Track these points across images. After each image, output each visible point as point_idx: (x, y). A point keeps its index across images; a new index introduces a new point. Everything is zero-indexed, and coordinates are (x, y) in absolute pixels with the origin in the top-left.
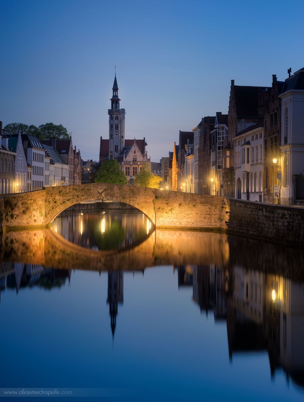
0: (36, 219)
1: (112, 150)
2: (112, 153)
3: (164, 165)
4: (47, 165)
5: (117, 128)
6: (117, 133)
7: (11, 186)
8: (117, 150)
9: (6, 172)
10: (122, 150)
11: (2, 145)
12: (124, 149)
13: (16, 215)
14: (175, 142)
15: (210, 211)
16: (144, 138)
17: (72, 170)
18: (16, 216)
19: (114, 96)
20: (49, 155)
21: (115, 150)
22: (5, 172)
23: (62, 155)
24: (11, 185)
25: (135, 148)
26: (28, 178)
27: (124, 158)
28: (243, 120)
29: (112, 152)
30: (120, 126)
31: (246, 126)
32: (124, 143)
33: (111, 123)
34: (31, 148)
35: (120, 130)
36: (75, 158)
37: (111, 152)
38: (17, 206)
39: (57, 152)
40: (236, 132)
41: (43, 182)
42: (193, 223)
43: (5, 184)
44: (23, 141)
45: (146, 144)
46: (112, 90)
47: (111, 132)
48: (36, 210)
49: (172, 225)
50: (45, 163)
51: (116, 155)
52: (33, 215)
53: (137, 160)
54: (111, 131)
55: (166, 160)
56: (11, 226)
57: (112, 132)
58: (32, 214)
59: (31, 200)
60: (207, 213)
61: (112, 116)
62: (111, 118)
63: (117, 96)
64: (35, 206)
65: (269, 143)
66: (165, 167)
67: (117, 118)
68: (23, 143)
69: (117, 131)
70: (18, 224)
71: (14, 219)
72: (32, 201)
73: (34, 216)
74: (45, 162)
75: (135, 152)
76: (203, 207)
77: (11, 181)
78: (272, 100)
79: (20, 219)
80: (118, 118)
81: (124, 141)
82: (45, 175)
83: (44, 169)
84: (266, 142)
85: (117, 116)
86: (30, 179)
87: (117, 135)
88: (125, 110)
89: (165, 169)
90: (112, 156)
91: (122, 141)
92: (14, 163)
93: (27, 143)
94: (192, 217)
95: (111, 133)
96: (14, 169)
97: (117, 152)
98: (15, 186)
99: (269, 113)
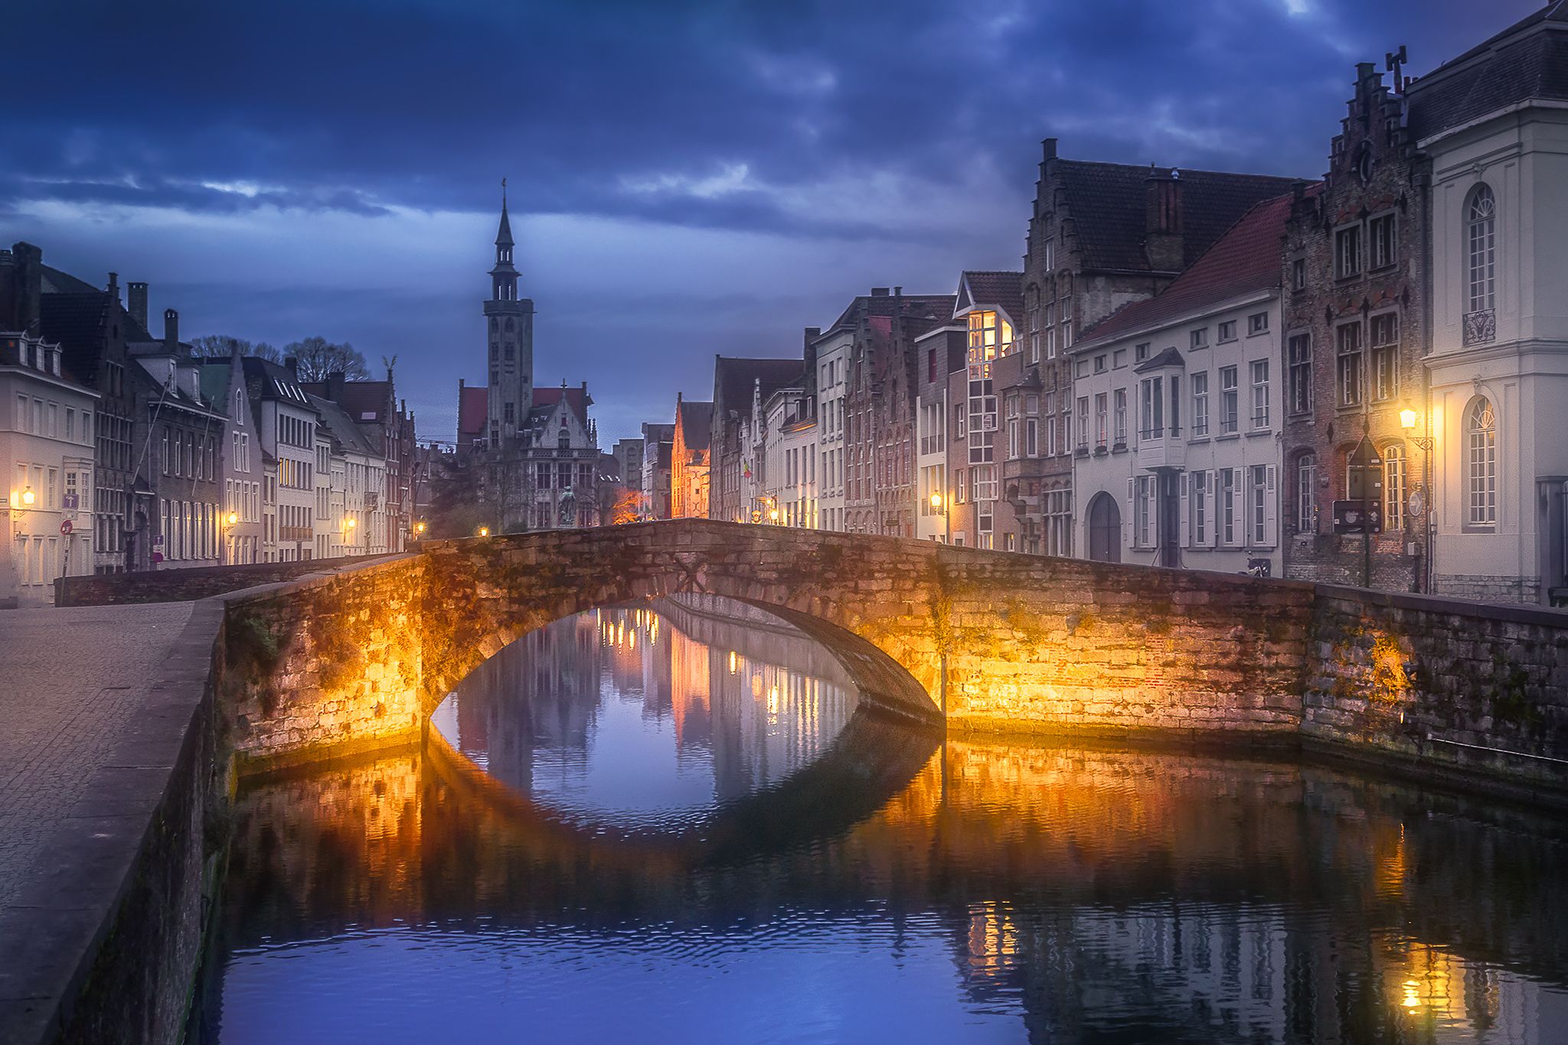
0: (382, 701)
1: (498, 417)
2: (497, 425)
3: (625, 459)
4: (323, 456)
5: (509, 351)
6: (511, 369)
7: (210, 523)
8: (512, 416)
9: (193, 476)
10: (524, 417)
11: (178, 388)
12: (532, 413)
13: (284, 692)
14: (680, 394)
15: (1240, 653)
16: (584, 384)
17: (394, 472)
18: (287, 696)
19: (499, 263)
20: (328, 425)
21: (506, 416)
22: (190, 476)
23: (364, 427)
24: (211, 519)
25: (563, 409)
26: (266, 499)
27: (534, 439)
28: (1100, 282)
29: (495, 422)
30: (517, 347)
31: (1110, 302)
32: (531, 397)
33: (493, 341)
34: (273, 403)
35: (518, 360)
36: (403, 436)
37: (493, 421)
38: (295, 644)
39: (347, 417)
40: (1077, 325)
41: (310, 509)
42: (1149, 708)
43: (189, 518)
44: (246, 377)
45: (589, 401)
46: (496, 246)
47: (493, 366)
48: (382, 657)
49: (1034, 715)
50: (315, 449)
51: (507, 429)
52: (368, 686)
53: (571, 446)
54: (493, 363)
55: (631, 446)
56: (264, 753)
57: (497, 366)
58: (362, 677)
59: (359, 607)
60: (1224, 662)
61: (495, 319)
62: (494, 326)
63: (510, 264)
64: (378, 641)
65: (1325, 350)
66: (629, 464)
67: (509, 326)
68: (247, 385)
69: (512, 363)
70: (296, 738)
71: (276, 714)
72: (365, 615)
73: (374, 689)
74: (318, 446)
75: (564, 423)
76: (1201, 631)
77: (210, 508)
78: (1354, 169)
79: (305, 711)
80: (512, 325)
81: (530, 392)
82: (318, 488)
83: (314, 469)
84: (1297, 345)
85: (509, 319)
86: (272, 500)
87: (512, 372)
88: (532, 303)
89: (629, 471)
90: (495, 433)
91: (524, 390)
92: (220, 449)
93: (258, 385)
94: (1143, 677)
95: (493, 370)
96: (221, 467)
97: (512, 422)
98: (225, 524)
99: (1328, 227)
